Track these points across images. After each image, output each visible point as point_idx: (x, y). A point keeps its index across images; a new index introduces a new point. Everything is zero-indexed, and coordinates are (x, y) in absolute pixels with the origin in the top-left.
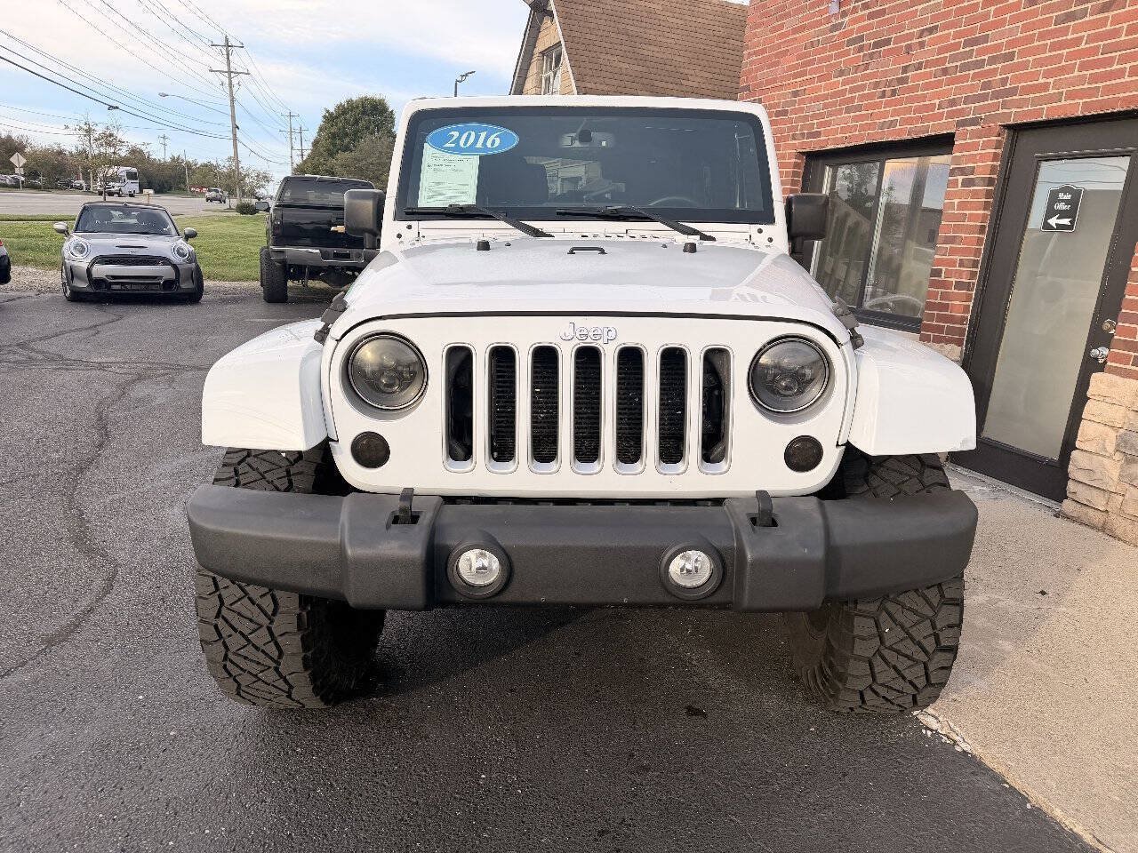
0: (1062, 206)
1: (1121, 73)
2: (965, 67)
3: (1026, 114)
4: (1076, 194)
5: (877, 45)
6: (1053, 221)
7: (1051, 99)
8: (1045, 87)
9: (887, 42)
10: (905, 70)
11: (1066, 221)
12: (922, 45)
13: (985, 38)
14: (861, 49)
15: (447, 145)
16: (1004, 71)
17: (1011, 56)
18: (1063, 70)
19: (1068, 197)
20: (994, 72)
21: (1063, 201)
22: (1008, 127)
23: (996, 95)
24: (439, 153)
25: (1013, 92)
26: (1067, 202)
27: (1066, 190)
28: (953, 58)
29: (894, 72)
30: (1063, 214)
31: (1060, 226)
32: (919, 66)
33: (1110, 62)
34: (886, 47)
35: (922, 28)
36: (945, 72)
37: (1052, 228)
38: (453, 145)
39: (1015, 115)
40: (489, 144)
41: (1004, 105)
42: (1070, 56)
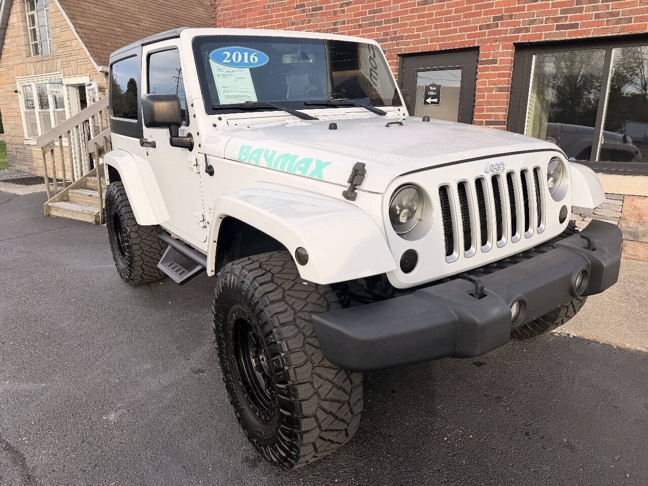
0: (432, 93)
1: (455, 31)
2: (371, 25)
3: (409, 49)
4: (439, 87)
5: (314, 10)
6: (429, 100)
7: (422, 42)
8: (418, 36)
9: (321, 8)
10: (335, 24)
11: (436, 100)
12: (343, 11)
13: (381, 11)
14: (304, 11)
15: (225, 61)
16: (394, 27)
17: (397, 20)
18: (426, 28)
19: (434, 89)
20: (389, 28)
21: (432, 90)
22: (399, 55)
23: (392, 39)
24: (221, 67)
25: (401, 38)
26: (434, 91)
27: (433, 85)
28: (363, 20)
29: (328, 25)
30: (433, 97)
31: (432, 103)
32: (344, 23)
33: (449, 25)
34: (320, 11)
35: (342, 2)
36: (360, 26)
37: (428, 103)
38: (229, 61)
39: (404, 50)
40: (252, 60)
41: (398, 44)
42: (428, 22)
